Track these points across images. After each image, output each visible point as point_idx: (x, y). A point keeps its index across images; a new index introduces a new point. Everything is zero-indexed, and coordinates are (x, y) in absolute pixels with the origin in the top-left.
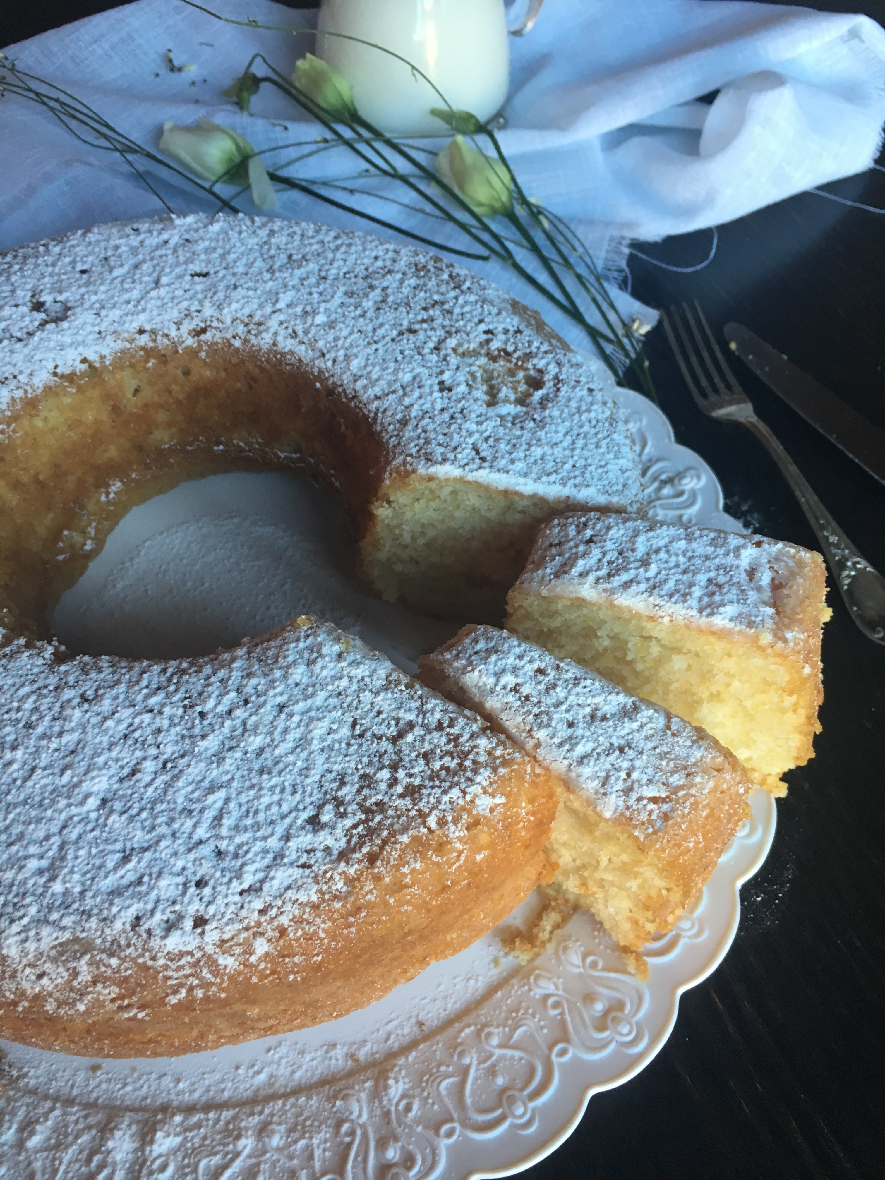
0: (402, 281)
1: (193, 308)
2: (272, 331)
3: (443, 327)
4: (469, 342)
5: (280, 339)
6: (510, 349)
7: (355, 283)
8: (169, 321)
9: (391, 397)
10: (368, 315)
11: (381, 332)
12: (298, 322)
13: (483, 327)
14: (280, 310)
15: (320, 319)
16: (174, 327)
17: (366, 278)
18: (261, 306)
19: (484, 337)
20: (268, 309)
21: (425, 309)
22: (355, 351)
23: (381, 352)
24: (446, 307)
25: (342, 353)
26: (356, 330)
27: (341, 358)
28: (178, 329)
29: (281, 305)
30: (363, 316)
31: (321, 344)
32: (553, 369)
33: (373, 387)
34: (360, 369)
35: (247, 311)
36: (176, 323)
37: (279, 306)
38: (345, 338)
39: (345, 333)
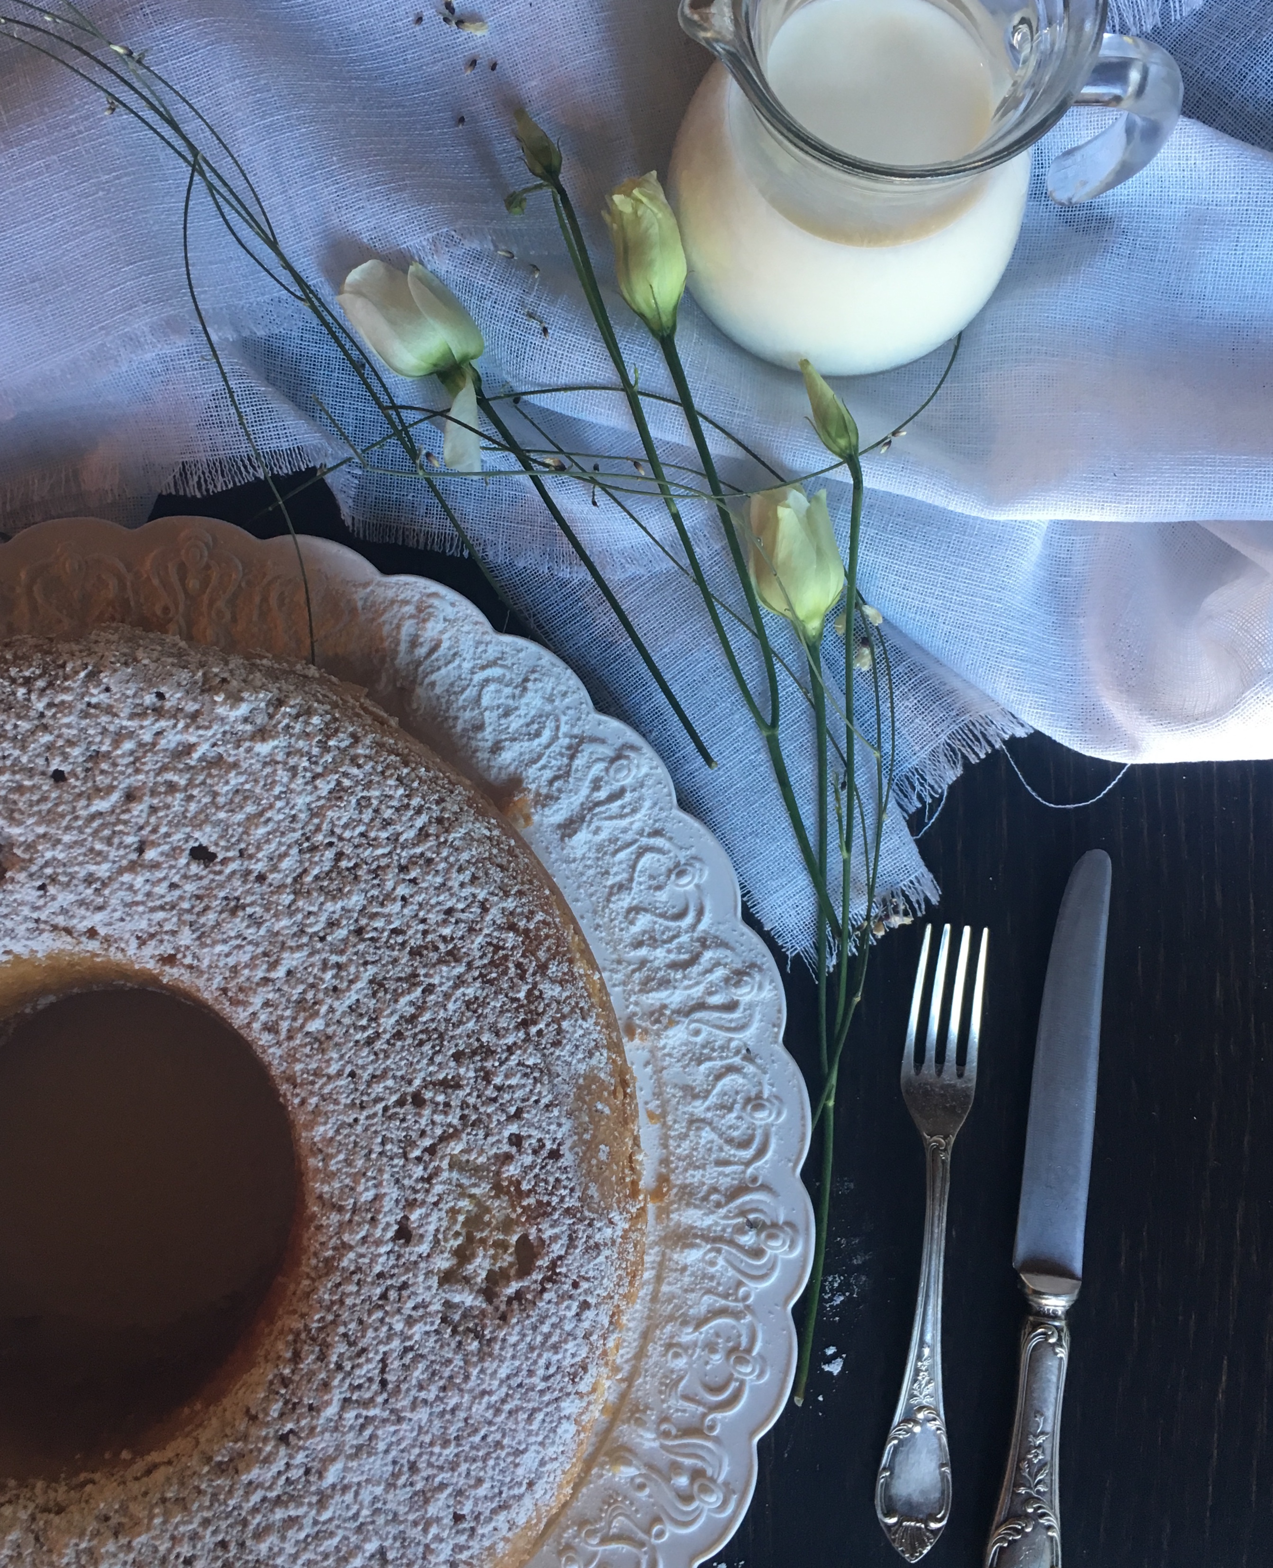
0: (460, 981)
1: (167, 927)
2: (251, 1010)
3: (464, 1105)
4: (481, 1152)
5: (256, 1026)
6: (525, 1187)
7: (395, 961)
8: (132, 932)
9: (335, 1217)
10: (379, 1045)
11: (378, 1089)
12: (288, 1013)
13: (513, 1128)
14: (273, 981)
15: (315, 1025)
16: (134, 943)
17: (415, 953)
18: (251, 965)
19: (505, 1148)
20: (260, 974)
21: (458, 1057)
22: (331, 1107)
23: (359, 1129)
24: (488, 1064)
25: (314, 1100)
26: (348, 1069)
27: (310, 1108)
28: (139, 947)
29: (280, 973)
30: (370, 1042)
31: (298, 1067)
32: (557, 1249)
33: (323, 1183)
34: (324, 1139)
35: (231, 961)
36: (138, 938)
37: (273, 975)
38: (330, 1078)
39: (333, 1069)
